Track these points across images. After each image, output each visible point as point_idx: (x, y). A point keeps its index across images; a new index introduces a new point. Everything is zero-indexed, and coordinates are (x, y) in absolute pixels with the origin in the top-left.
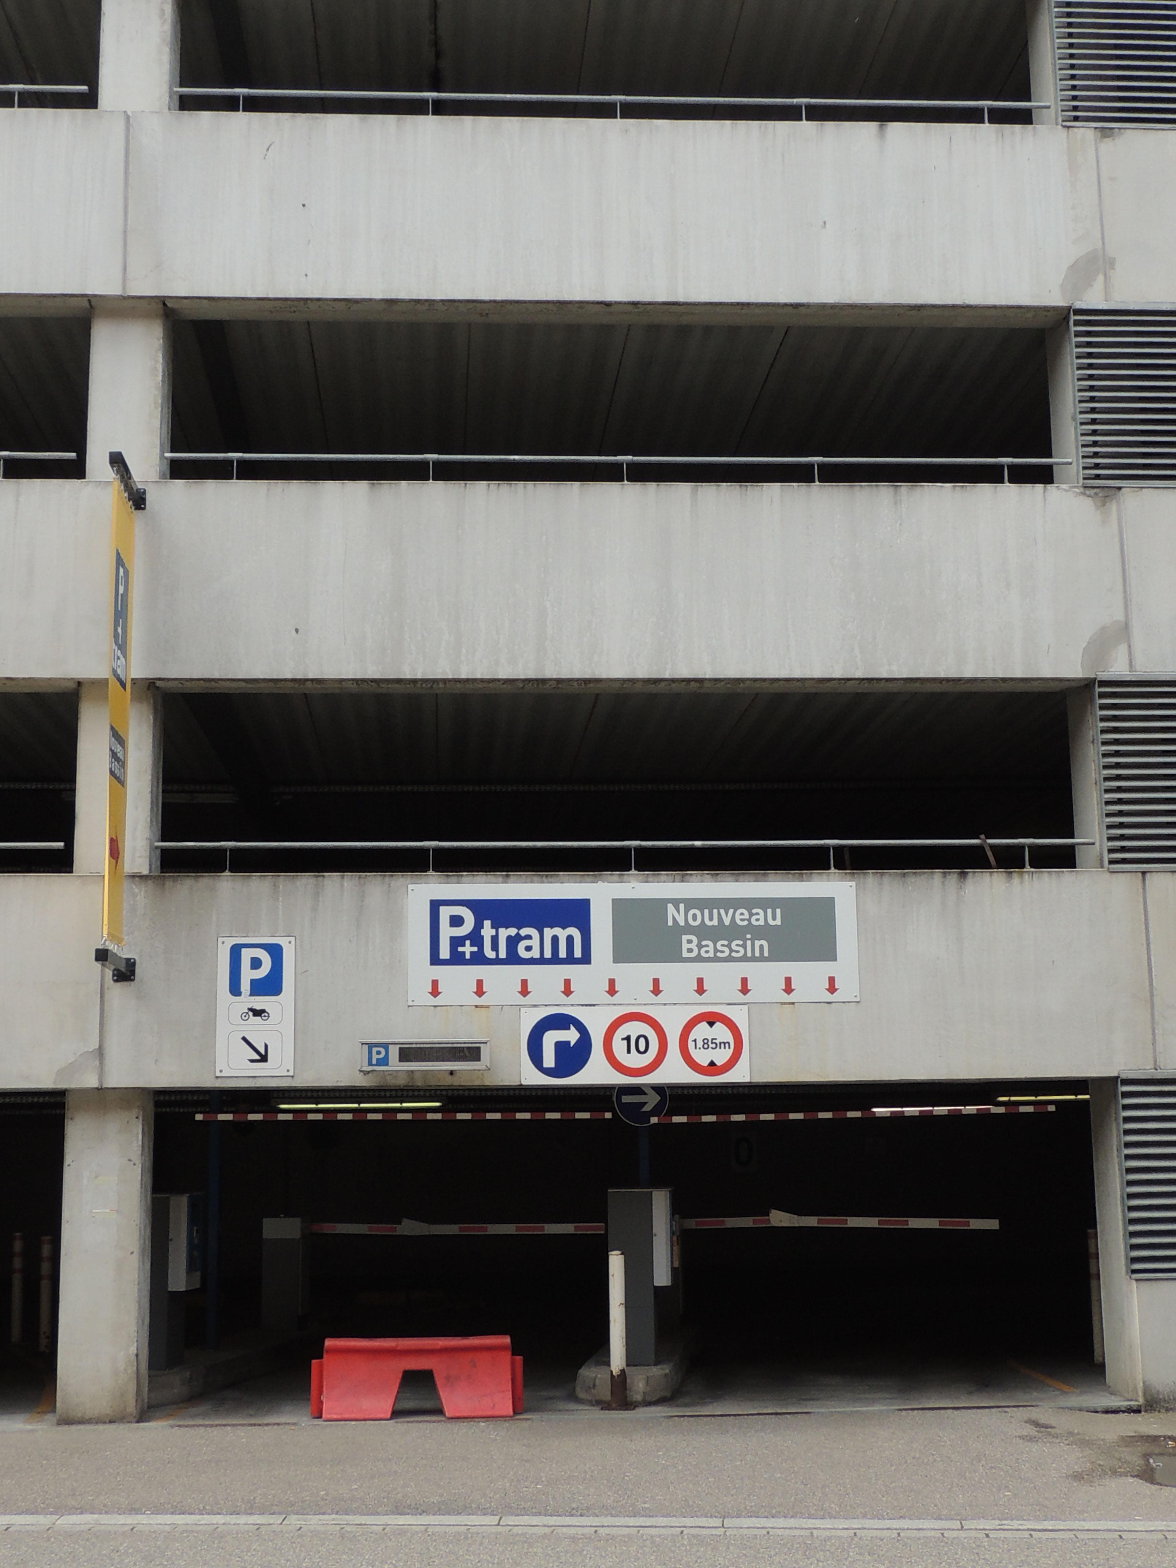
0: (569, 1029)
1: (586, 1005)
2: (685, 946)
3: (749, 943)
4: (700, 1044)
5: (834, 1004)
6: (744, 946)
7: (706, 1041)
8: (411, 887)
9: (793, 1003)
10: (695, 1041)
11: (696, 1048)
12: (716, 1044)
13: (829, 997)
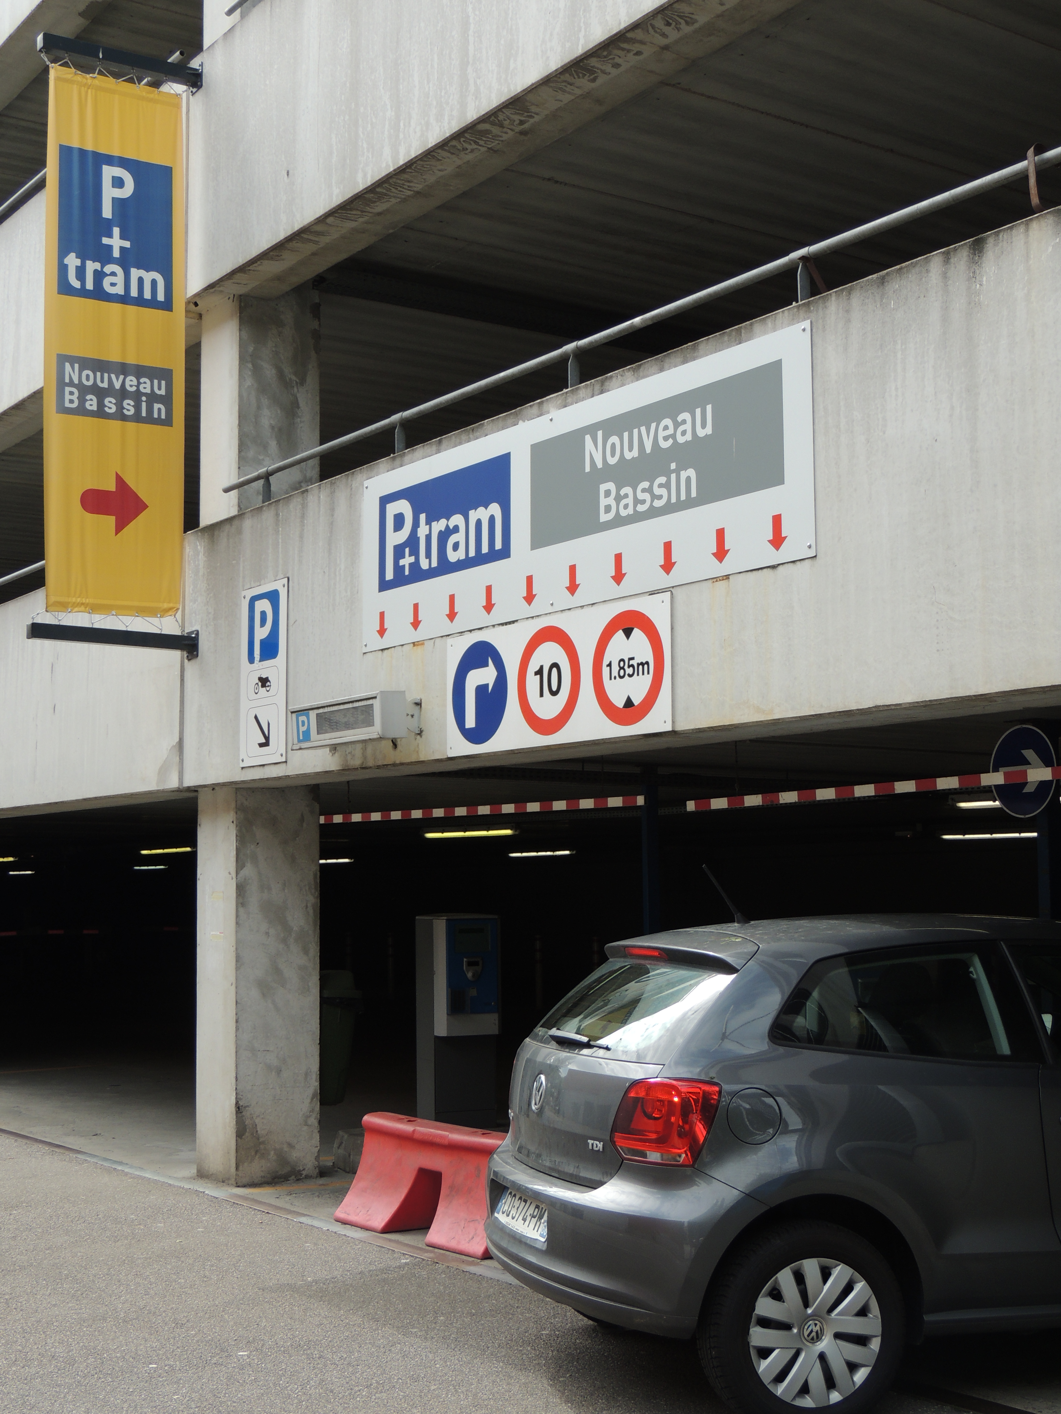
1: (506, 624)
2: (603, 502)
3: (673, 476)
4: (615, 668)
5: (780, 568)
6: (667, 486)
7: (622, 664)
8: (365, 485)
9: (727, 577)
10: (610, 665)
11: (611, 679)
12: (633, 666)
13: (773, 556)
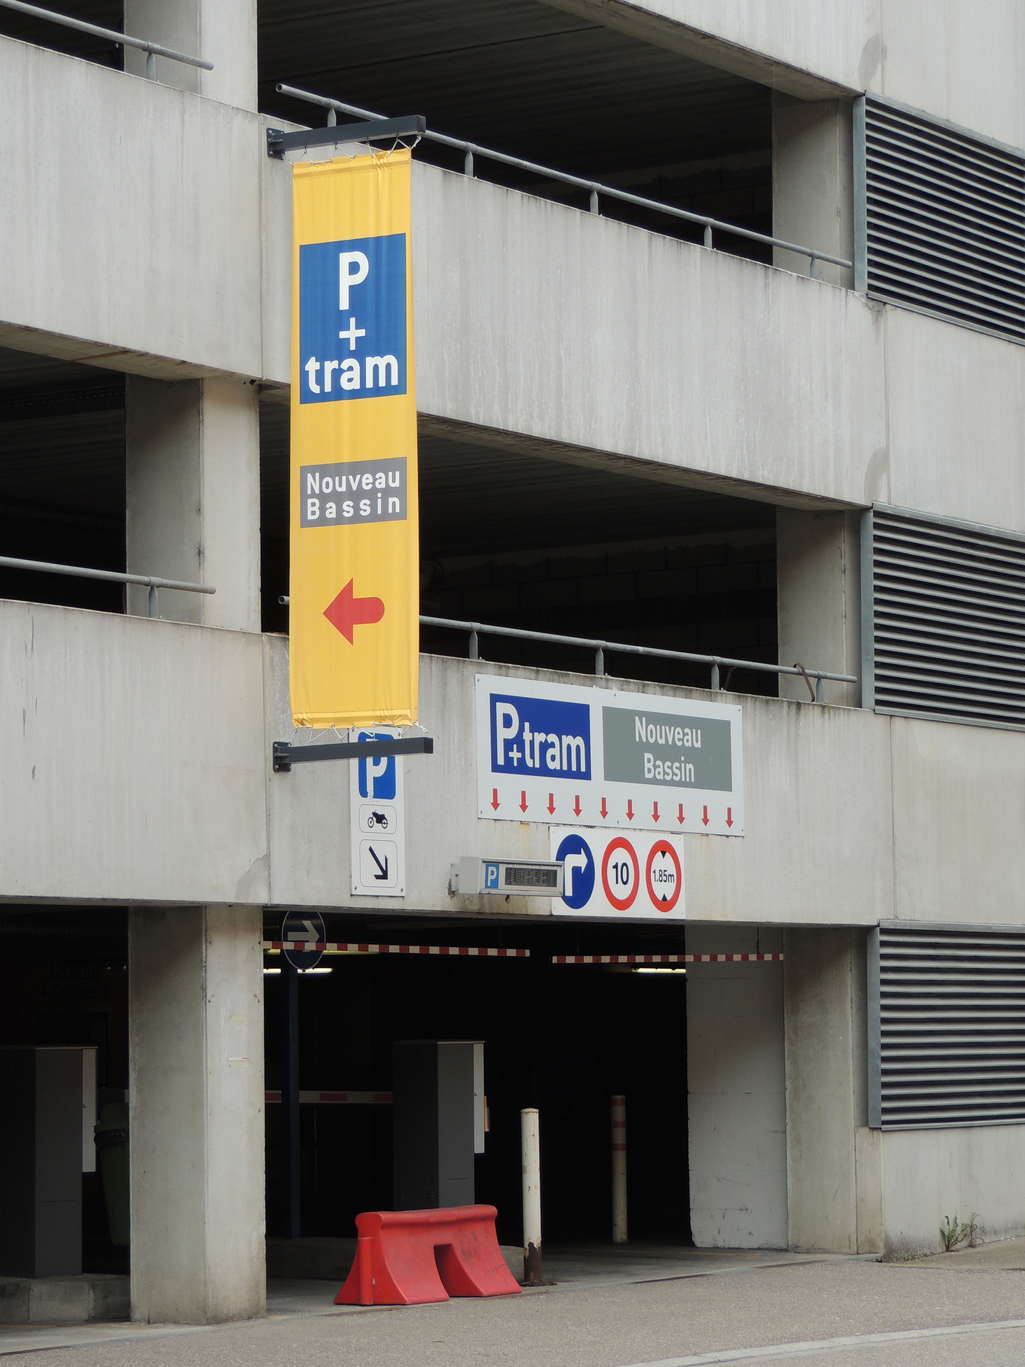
0: (580, 853)
1: (590, 826)
2: (647, 765)
3: (683, 766)
4: (657, 876)
5: (730, 838)
6: (680, 769)
7: (661, 872)
8: (478, 676)
9: (707, 835)
10: (654, 872)
11: (655, 880)
12: (666, 876)
13: (728, 830)
